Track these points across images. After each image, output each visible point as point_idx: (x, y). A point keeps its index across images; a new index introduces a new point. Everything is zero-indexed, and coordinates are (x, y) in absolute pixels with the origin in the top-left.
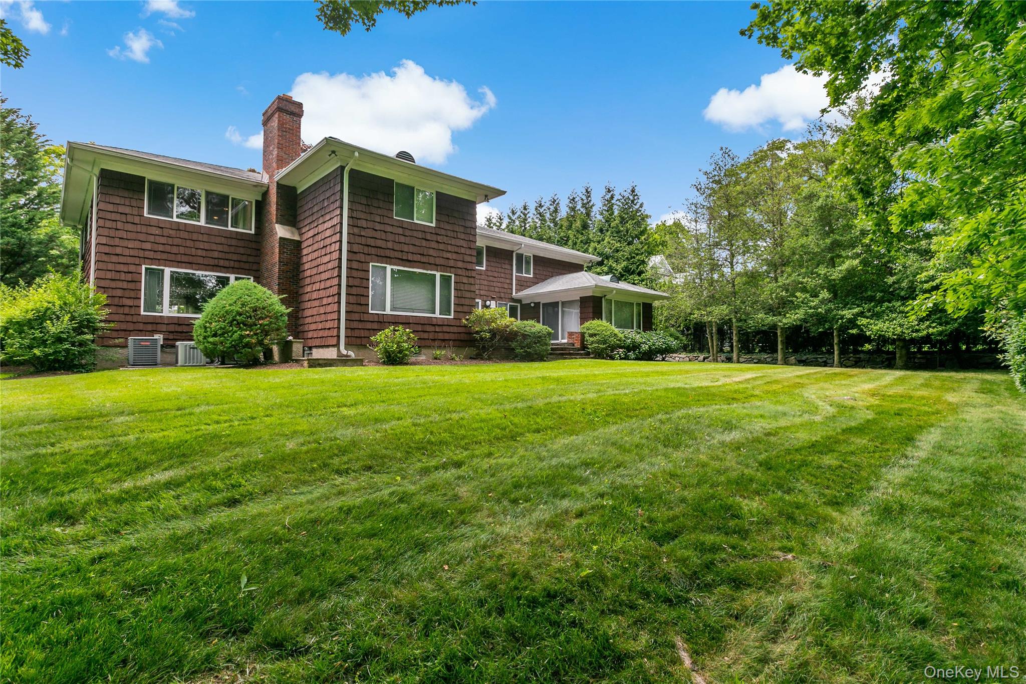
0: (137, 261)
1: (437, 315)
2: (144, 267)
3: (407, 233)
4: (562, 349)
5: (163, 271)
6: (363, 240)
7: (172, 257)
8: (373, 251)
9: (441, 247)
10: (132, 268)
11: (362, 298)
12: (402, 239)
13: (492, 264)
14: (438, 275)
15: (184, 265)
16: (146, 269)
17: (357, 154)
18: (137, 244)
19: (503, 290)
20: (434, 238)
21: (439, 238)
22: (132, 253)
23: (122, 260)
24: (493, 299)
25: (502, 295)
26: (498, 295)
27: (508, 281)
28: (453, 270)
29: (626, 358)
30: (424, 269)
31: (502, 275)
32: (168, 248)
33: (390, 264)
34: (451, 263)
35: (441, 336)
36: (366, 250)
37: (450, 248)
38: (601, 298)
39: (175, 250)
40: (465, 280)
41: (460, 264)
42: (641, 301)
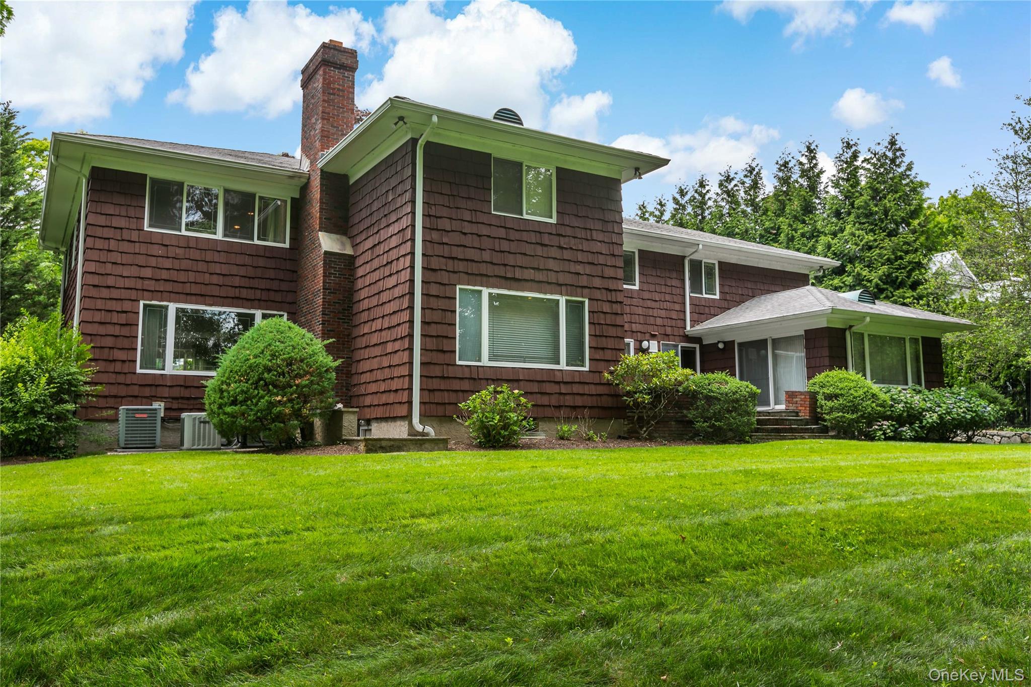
0: (133, 295)
1: (563, 366)
2: (142, 303)
3: (513, 235)
4: (777, 422)
5: (166, 308)
6: (446, 251)
7: (178, 288)
8: (461, 266)
9: (567, 255)
10: (127, 306)
11: (445, 341)
12: (505, 246)
13: (650, 279)
14: (563, 300)
15: (194, 298)
16: (145, 306)
17: (435, 119)
18: (134, 271)
19: (670, 322)
20: (555, 241)
21: (563, 242)
22: (128, 283)
23: (115, 294)
24: (653, 337)
25: (669, 331)
26: (662, 331)
27: (677, 307)
28: (586, 291)
29: (897, 437)
30: (540, 292)
31: (668, 297)
32: (174, 275)
33: (487, 287)
34: (584, 281)
35: (569, 401)
36: (450, 265)
37: (580, 257)
38: (843, 331)
39: (182, 277)
40: (606, 308)
41: (597, 282)
42: (919, 334)
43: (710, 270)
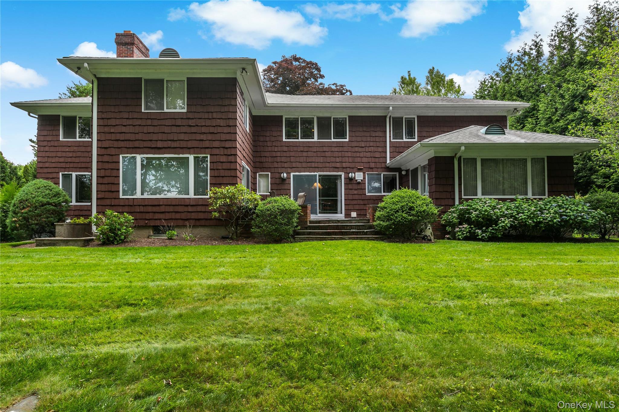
0: (57, 170)
1: (192, 195)
2: (61, 174)
3: (156, 123)
5: (71, 174)
6: (113, 137)
7: (76, 165)
8: (121, 144)
9: (193, 130)
10: (54, 175)
11: (113, 186)
12: (151, 129)
13: (357, 134)
14: (191, 158)
15: (83, 169)
16: (63, 175)
17: (86, 65)
18: (57, 159)
19: (373, 160)
20: (185, 122)
21: (191, 122)
22: (54, 165)
23: (50, 170)
24: (360, 170)
26: (367, 165)
27: (380, 149)
28: (207, 150)
30: (175, 154)
31: (372, 144)
32: (73, 160)
33: (140, 154)
34: (207, 144)
36: (116, 144)
37: (204, 130)
39: (77, 160)
41: (216, 144)
42: (544, 155)
43: (410, 123)
